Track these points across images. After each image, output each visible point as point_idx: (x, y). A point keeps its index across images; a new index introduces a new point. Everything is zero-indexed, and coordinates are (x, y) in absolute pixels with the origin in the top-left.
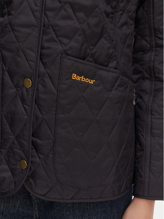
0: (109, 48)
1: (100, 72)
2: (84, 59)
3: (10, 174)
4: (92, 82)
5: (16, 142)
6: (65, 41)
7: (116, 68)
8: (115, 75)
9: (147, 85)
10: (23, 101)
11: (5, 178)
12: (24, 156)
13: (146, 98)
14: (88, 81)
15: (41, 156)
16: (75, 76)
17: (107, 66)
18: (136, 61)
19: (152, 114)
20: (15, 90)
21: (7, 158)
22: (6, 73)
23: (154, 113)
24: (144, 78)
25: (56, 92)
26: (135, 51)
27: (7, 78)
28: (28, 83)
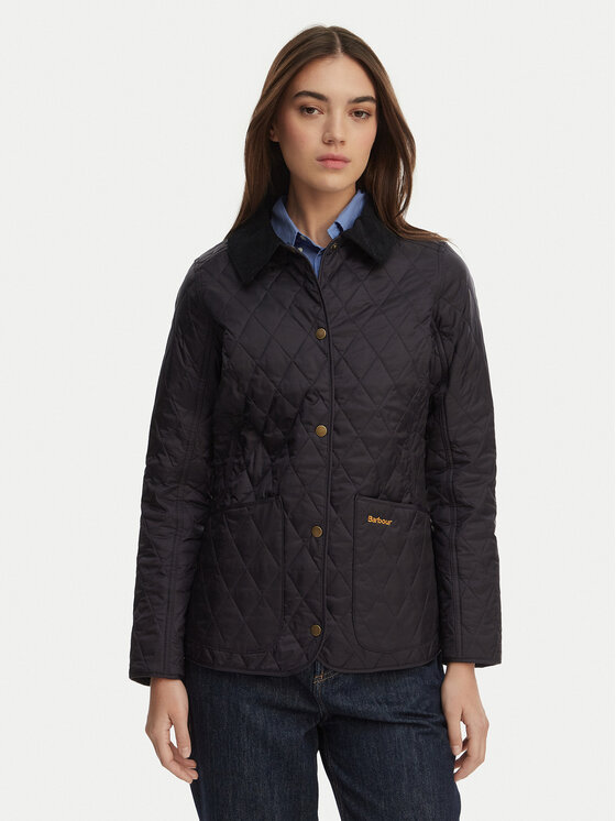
0: (402, 481)
1: (396, 510)
2: (376, 497)
3: (298, 645)
4: (389, 523)
5: (305, 604)
6: (358, 479)
7: (410, 503)
8: (412, 511)
9: (447, 513)
10: (312, 553)
11: (292, 651)
12: (315, 619)
13: (447, 530)
14: (384, 522)
15: (336, 617)
16: (371, 519)
17: (400, 502)
18: (430, 482)
19: (457, 551)
20: (301, 541)
21: (292, 626)
22: (289, 522)
23: (460, 548)
24: (442, 504)
25: (351, 538)
26: (427, 469)
27: (290, 526)
28: (318, 532)
